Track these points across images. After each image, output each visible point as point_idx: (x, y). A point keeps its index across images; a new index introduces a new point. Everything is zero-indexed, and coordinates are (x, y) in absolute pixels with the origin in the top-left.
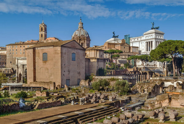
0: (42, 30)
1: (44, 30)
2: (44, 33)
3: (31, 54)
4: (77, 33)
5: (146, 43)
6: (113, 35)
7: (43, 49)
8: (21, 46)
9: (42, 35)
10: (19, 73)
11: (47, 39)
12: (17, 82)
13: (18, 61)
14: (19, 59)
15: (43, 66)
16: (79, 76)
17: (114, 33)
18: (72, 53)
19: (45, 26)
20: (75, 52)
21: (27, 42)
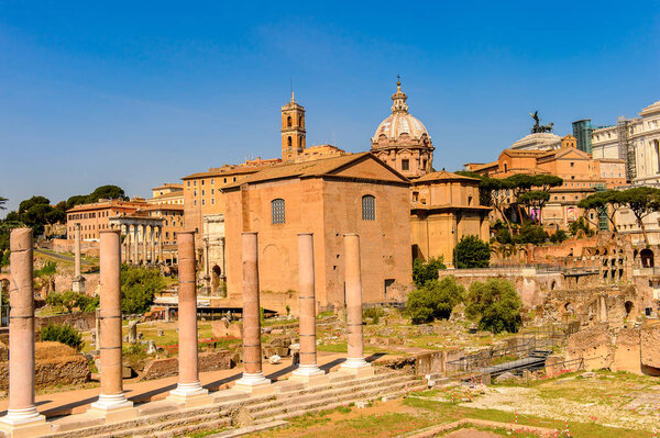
0: (290, 125)
1: (295, 125)
2: (296, 132)
3: (236, 204)
4: (387, 130)
5: (653, 145)
6: (535, 122)
8: (225, 180)
9: (290, 138)
10: (212, 265)
11: (305, 151)
12: (206, 292)
13: (208, 227)
14: (213, 221)
15: (272, 241)
16: (392, 270)
17: (536, 117)
18: (364, 197)
19: (301, 112)
20: (373, 193)
21: (245, 164)
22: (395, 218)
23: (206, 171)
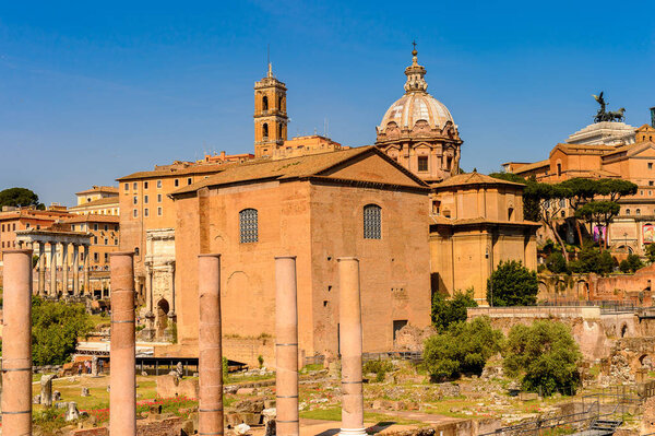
0: (266, 107)
1: (272, 108)
2: (274, 118)
3: (191, 214)
4: (397, 115)
6: (599, 107)
7: (241, 191)
8: (177, 181)
9: (266, 126)
10: (157, 299)
11: (286, 144)
12: (149, 336)
13: (152, 247)
14: (159, 239)
15: (240, 267)
16: (403, 307)
17: (601, 101)
18: (365, 207)
19: (281, 91)
20: (378, 202)
21: (204, 161)
22: (408, 236)
23: (150, 170)
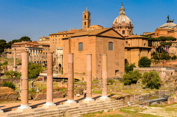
0: (85, 18)
1: (87, 18)
2: (87, 20)
3: (67, 44)
4: (118, 20)
9: (85, 22)
10: (58, 64)
11: (90, 27)
13: (57, 51)
14: (59, 49)
15: (78, 56)
16: (118, 67)
17: (168, 18)
18: (109, 43)
19: (89, 14)
20: (112, 41)
21: (70, 31)
22: (120, 50)
23: (57, 33)
